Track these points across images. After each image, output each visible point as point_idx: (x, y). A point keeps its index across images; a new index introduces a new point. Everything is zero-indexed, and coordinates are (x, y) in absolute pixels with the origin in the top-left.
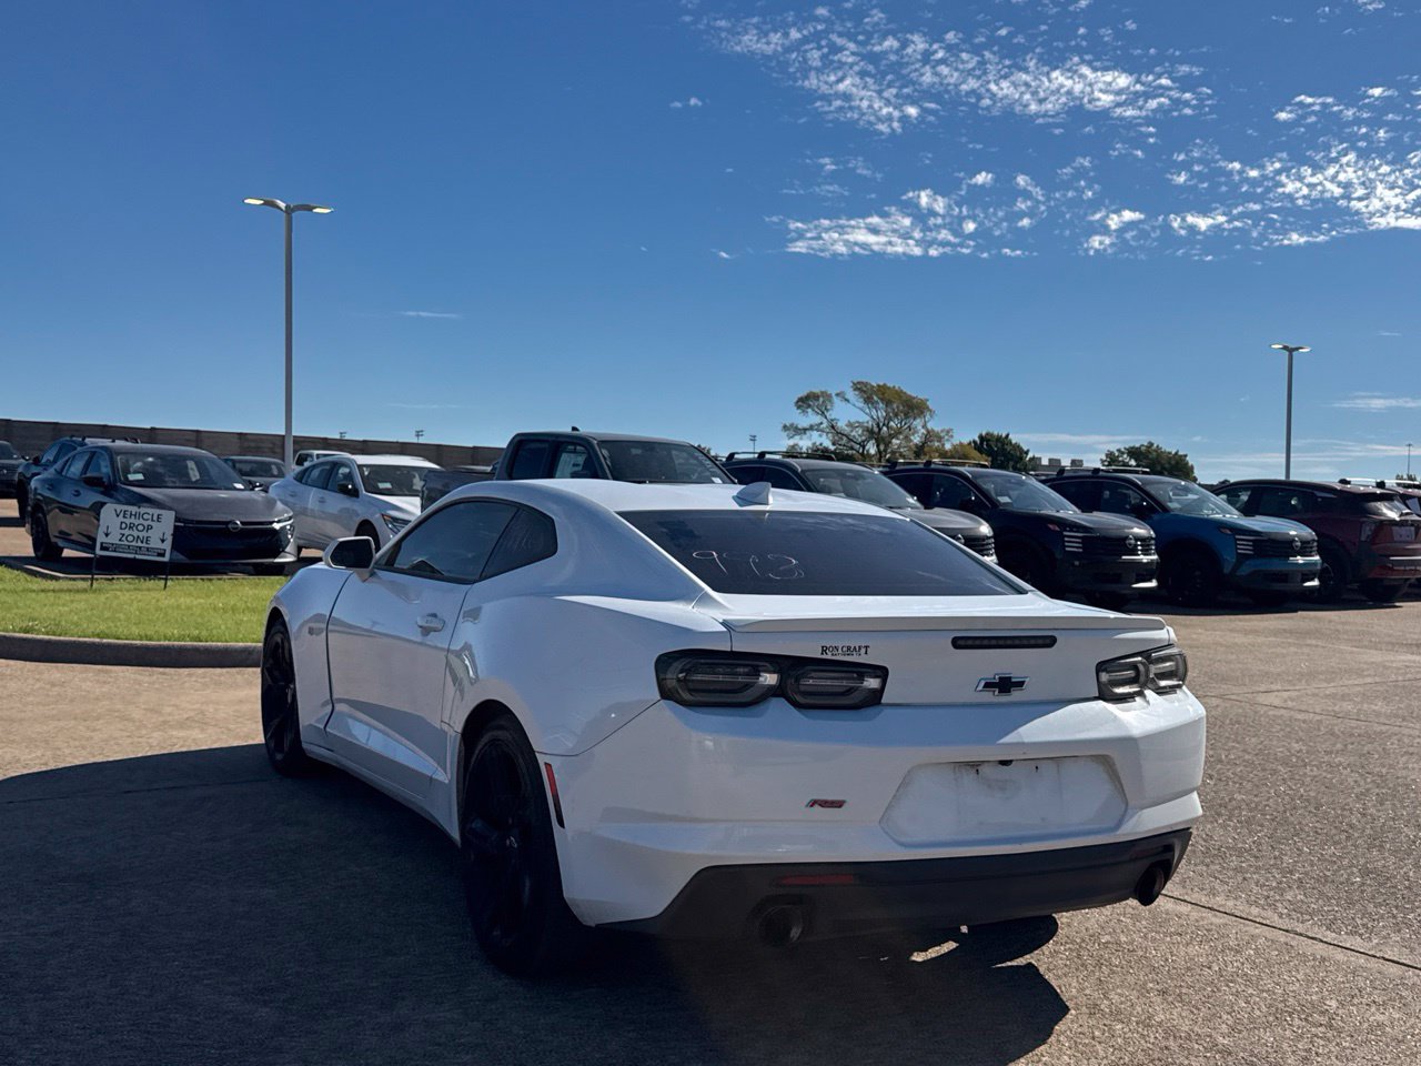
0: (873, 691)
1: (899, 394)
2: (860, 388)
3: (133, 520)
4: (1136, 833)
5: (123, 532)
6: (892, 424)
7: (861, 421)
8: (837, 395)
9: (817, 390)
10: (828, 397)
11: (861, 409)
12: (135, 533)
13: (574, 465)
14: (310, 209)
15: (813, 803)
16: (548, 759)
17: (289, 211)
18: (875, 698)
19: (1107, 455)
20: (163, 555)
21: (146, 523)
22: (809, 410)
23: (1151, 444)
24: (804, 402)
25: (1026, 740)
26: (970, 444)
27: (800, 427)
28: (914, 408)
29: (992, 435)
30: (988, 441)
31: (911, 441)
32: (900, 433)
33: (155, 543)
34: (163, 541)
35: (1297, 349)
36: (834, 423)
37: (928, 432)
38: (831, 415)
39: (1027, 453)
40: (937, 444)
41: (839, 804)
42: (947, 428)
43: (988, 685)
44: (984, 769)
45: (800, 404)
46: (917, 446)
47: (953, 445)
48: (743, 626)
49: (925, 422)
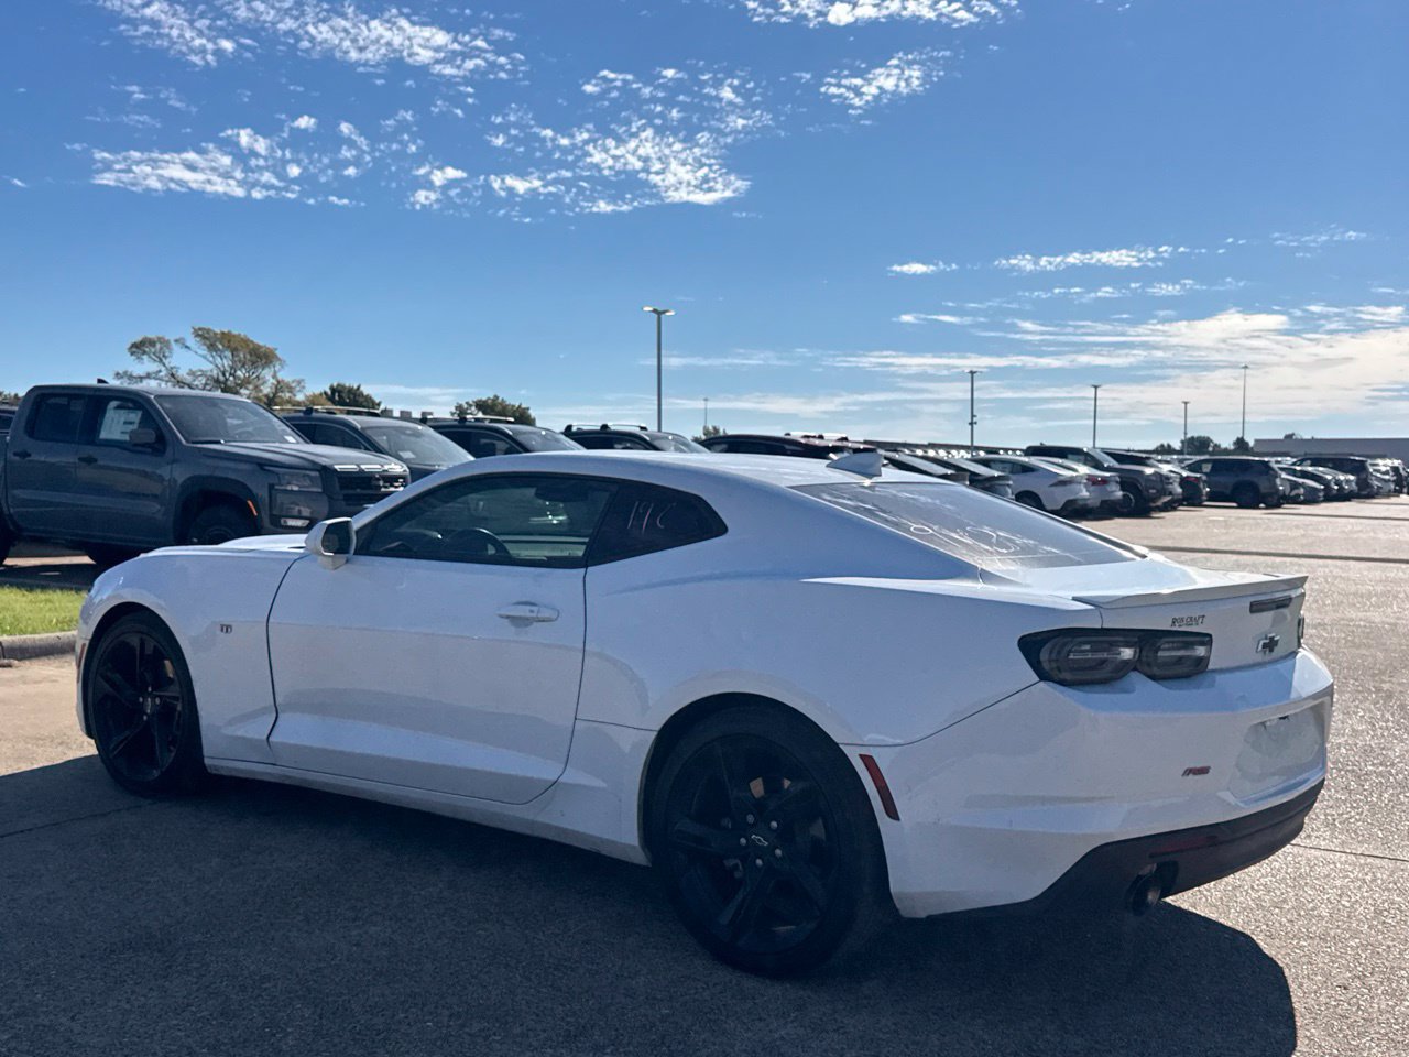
0: (1203, 659)
1: (246, 342)
2: (203, 335)
6: (239, 373)
7: (204, 369)
8: (176, 341)
9: (152, 335)
10: (165, 343)
11: (204, 357)
13: (125, 423)
15: (1187, 772)
16: (864, 751)
18: (1200, 665)
19: (456, 408)
22: (145, 357)
23: (496, 397)
24: (139, 348)
26: (321, 395)
27: (135, 375)
28: (262, 357)
29: (344, 387)
30: (340, 392)
31: (261, 391)
32: (249, 383)
35: (664, 312)
36: (174, 371)
37: (279, 382)
38: (171, 362)
39: (379, 404)
40: (288, 395)
41: (1205, 771)
42: (298, 377)
45: (134, 350)
46: (267, 396)
47: (306, 396)
48: (1108, 603)
49: (275, 372)
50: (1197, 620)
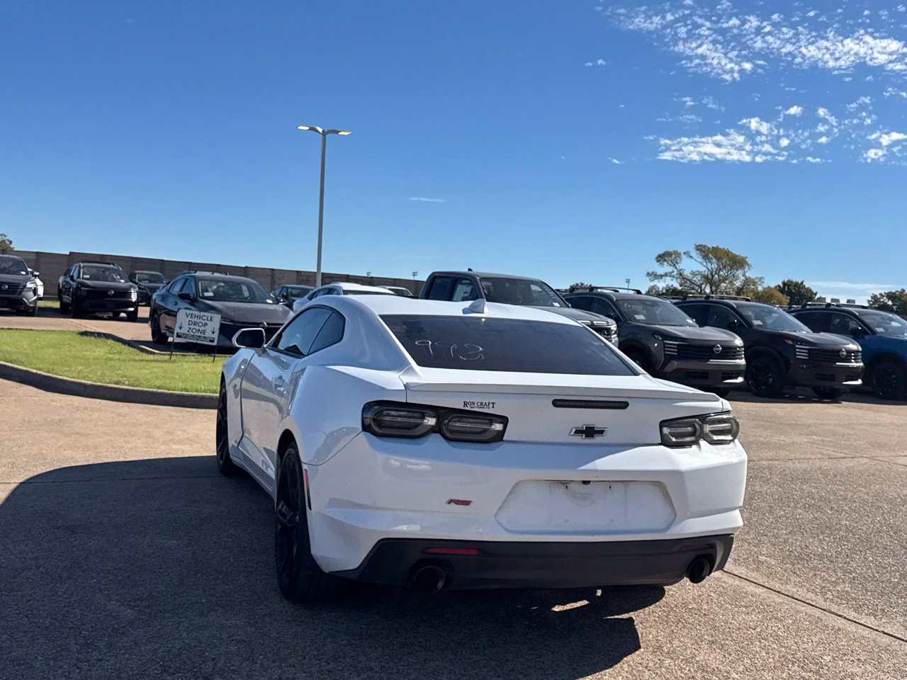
0: (499, 432)
1: (727, 253)
2: (700, 249)
3: (196, 320)
4: (683, 534)
5: (190, 326)
6: (721, 273)
7: (700, 270)
8: (685, 253)
9: (671, 250)
10: (678, 254)
11: (701, 263)
12: (197, 328)
14: (337, 132)
15: (450, 502)
16: (306, 468)
17: (324, 133)
18: (499, 437)
19: (872, 297)
20: (213, 341)
21: (203, 322)
22: (665, 263)
23: (903, 291)
24: (661, 258)
25: (599, 468)
26: (776, 287)
27: (658, 274)
28: (738, 263)
29: (792, 282)
30: (789, 286)
31: (734, 284)
32: (727, 279)
33: (209, 334)
34: (213, 333)
36: (681, 272)
37: (747, 279)
38: (680, 266)
39: (816, 294)
40: (752, 287)
41: (467, 503)
42: (760, 276)
43: (578, 432)
44: (572, 486)
45: (659, 259)
46: (738, 288)
47: (763, 288)
49: (745, 272)
50: (487, 405)
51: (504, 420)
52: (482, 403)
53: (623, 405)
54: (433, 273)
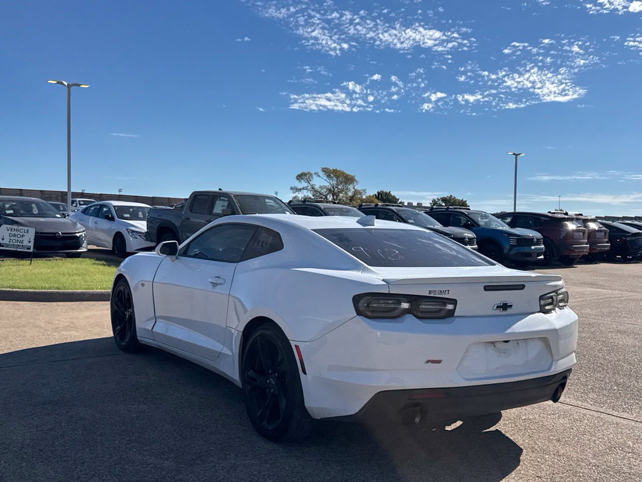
0: (450, 311)
1: (343, 173)
2: (325, 170)
3: (15, 232)
4: (556, 371)
6: (339, 187)
7: (325, 185)
8: (315, 174)
9: (305, 171)
10: (311, 175)
11: (326, 180)
12: (17, 239)
13: (223, 206)
14: (79, 85)
15: (428, 362)
16: (297, 344)
17: (69, 86)
19: (432, 201)
20: (30, 249)
21: (21, 234)
22: (302, 180)
23: (451, 196)
24: (300, 177)
25: (516, 331)
26: (373, 196)
27: (298, 188)
28: (349, 180)
29: (383, 192)
30: (381, 194)
31: (348, 194)
32: (343, 191)
33: (26, 243)
34: (29, 242)
35: (519, 154)
36: (313, 186)
37: (355, 190)
38: (312, 183)
39: (398, 200)
40: (359, 196)
41: (439, 362)
42: (363, 188)
43: (498, 307)
44: (497, 345)
45: (298, 177)
46: (350, 196)
47: (366, 196)
48: (394, 282)
49: (354, 186)
50: (444, 292)
51: (454, 302)
52: (441, 291)
53: (522, 287)
54: (194, 192)
